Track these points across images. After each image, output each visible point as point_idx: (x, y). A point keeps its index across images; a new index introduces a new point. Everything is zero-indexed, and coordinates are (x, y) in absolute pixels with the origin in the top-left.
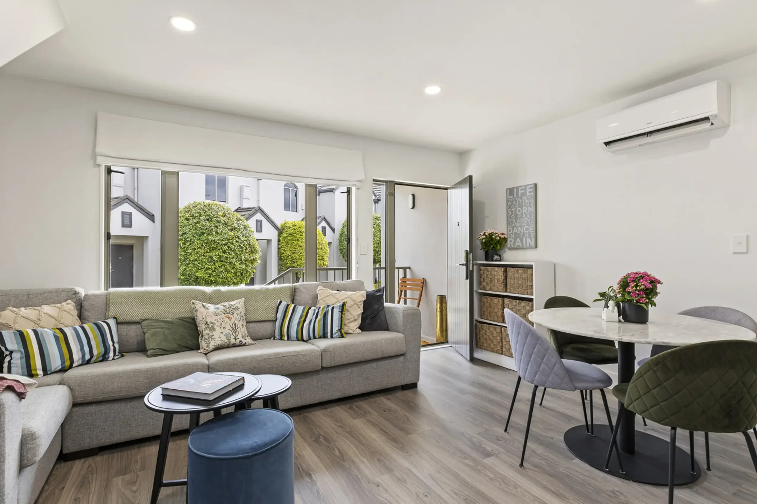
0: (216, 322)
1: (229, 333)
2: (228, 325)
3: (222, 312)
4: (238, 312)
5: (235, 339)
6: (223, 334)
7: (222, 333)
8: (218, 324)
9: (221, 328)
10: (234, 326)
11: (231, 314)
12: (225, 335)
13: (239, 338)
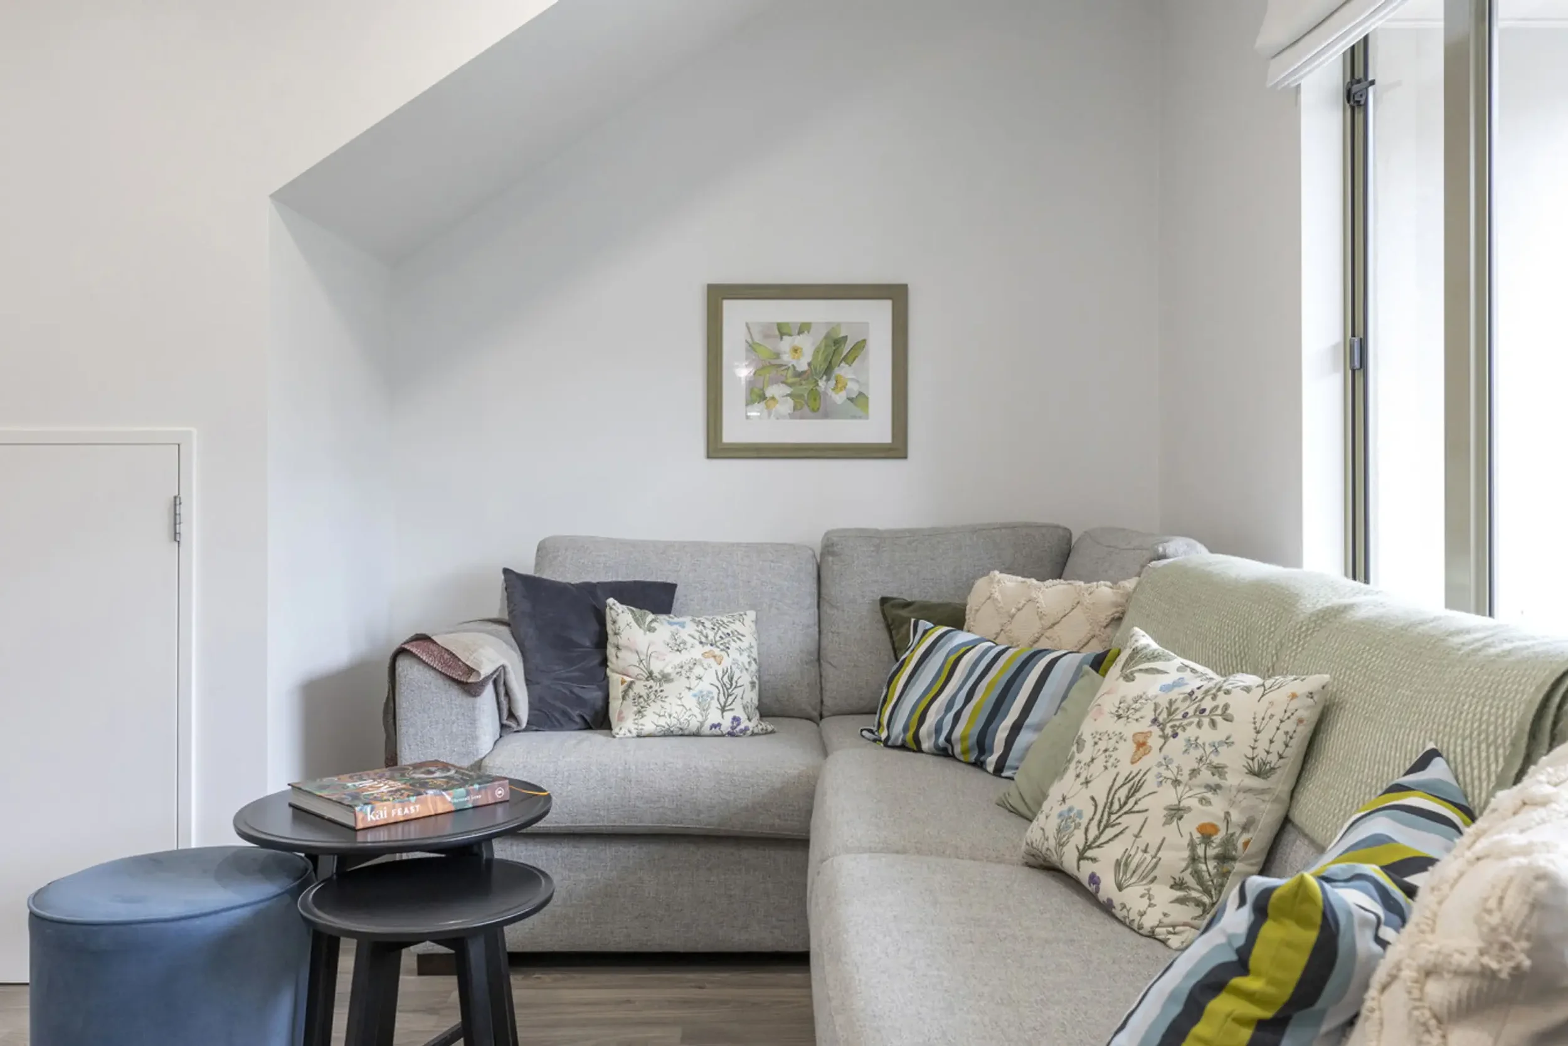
0: (1089, 745)
1: (1080, 814)
2: (1110, 777)
3: (1155, 711)
4: (1207, 735)
5: (1082, 857)
6: (1063, 806)
7: (1065, 800)
8: (1087, 755)
9: (1078, 775)
10: (1123, 793)
11: (1171, 731)
12: (1060, 814)
13: (1094, 860)
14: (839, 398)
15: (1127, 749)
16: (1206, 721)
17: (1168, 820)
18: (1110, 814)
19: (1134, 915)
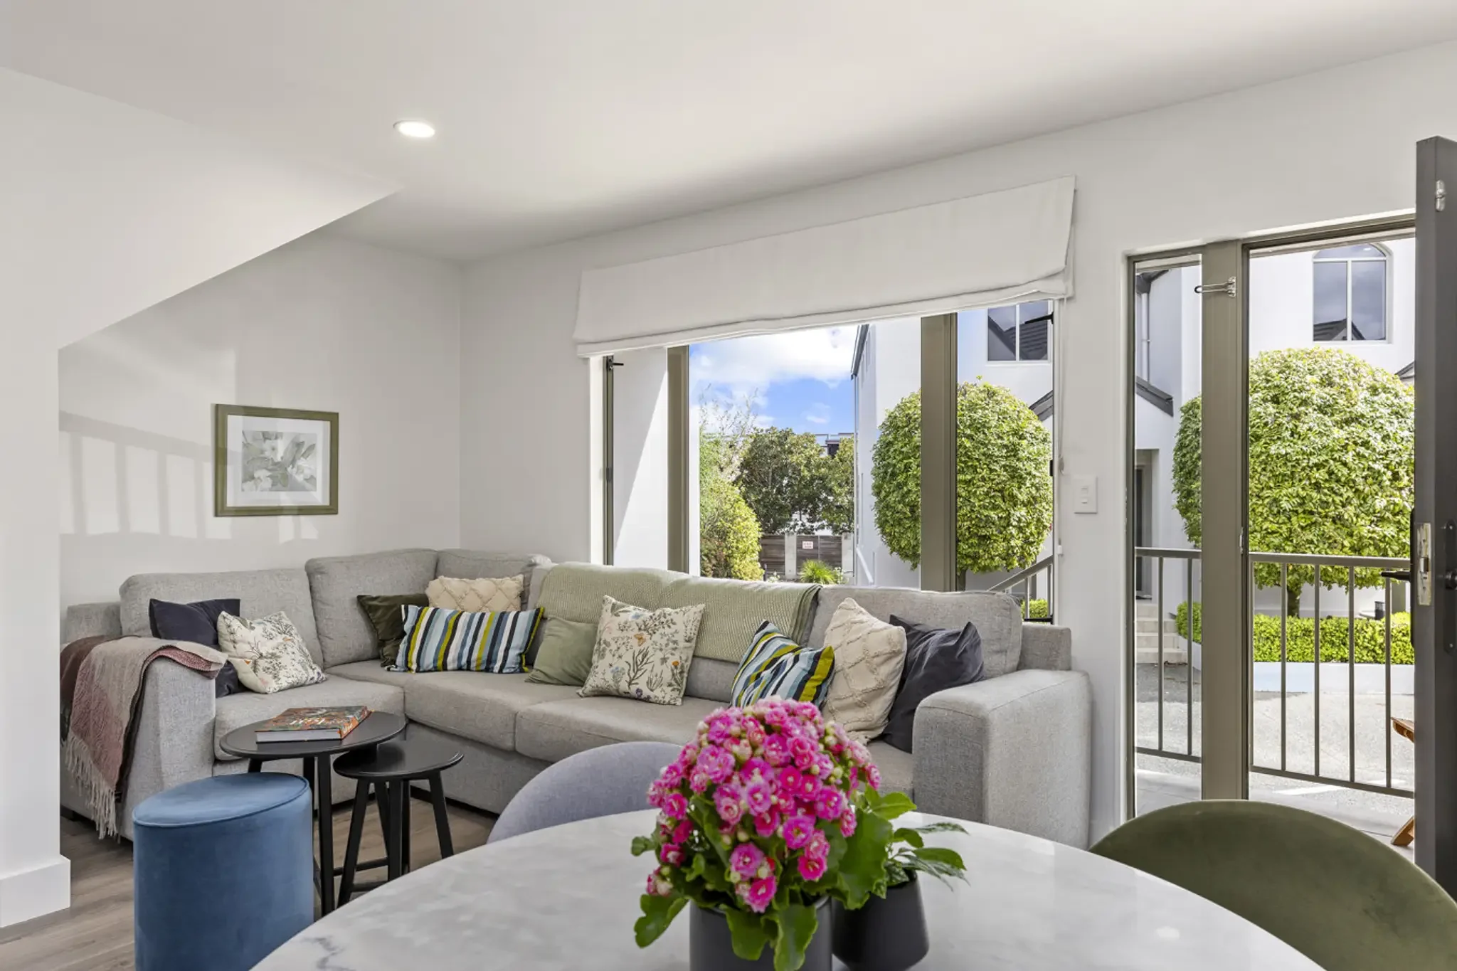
0: (612, 643)
1: (623, 669)
2: (631, 652)
3: (638, 625)
4: (667, 630)
5: (630, 684)
6: (612, 668)
7: (611, 665)
8: (614, 647)
9: (614, 655)
10: (640, 658)
11: (651, 632)
12: (612, 671)
13: (637, 684)
14: (300, 478)
15: (634, 642)
16: (666, 626)
17: (662, 664)
18: (637, 666)
19: (660, 698)
